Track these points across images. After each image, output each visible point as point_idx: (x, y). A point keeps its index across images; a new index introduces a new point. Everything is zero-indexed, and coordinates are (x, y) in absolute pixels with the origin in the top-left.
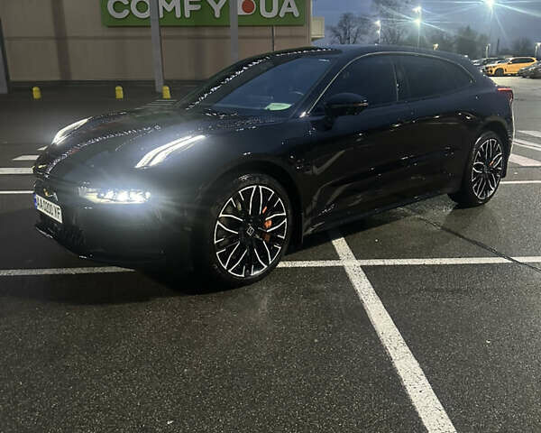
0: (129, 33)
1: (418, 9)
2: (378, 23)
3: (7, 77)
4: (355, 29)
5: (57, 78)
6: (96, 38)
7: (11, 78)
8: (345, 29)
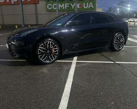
0: (52, 13)
1: (129, 5)
2: (118, 9)
3: (24, 23)
4: (113, 11)
5: (35, 24)
6: (44, 14)
7: (25, 24)
8: (110, 11)
